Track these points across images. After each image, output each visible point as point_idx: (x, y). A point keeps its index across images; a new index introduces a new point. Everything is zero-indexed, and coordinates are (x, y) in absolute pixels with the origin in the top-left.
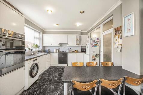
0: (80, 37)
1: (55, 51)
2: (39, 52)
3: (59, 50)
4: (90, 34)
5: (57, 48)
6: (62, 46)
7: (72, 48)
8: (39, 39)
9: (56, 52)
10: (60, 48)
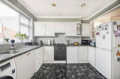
0: (81, 25)
1: (49, 43)
2: (26, 44)
3: (54, 42)
4: (93, 22)
5: (52, 39)
6: (58, 37)
7: (70, 39)
8: (29, 27)
9: (51, 45)
10: (55, 39)
